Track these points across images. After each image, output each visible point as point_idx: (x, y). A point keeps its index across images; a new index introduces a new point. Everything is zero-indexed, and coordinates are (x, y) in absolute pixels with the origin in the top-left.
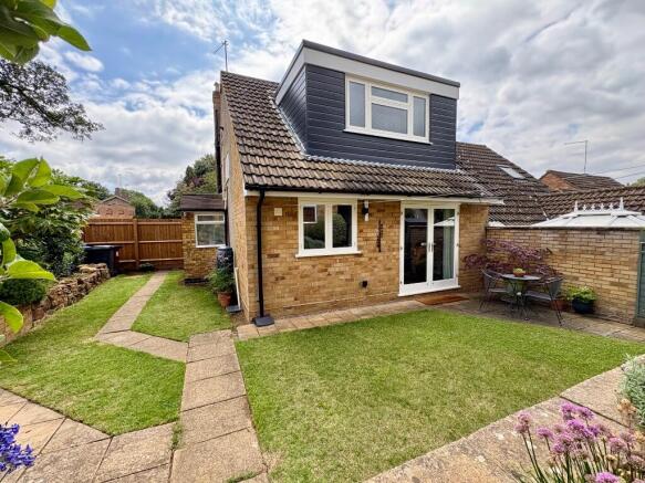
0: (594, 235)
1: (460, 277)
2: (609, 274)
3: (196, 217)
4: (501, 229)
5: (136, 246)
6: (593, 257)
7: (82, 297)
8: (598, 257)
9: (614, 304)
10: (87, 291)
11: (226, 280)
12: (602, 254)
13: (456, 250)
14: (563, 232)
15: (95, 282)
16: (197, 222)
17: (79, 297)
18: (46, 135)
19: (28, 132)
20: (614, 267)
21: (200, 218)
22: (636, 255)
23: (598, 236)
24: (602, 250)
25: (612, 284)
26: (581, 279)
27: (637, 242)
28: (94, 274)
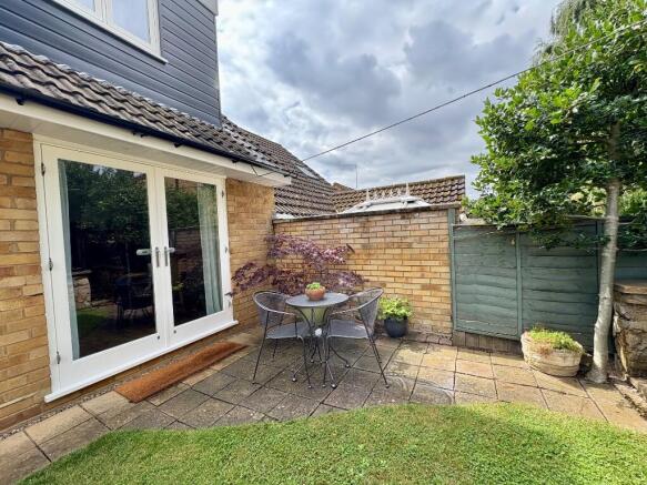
0: (398, 221)
1: (236, 307)
2: (419, 275)
4: (291, 222)
6: (398, 251)
8: (405, 251)
9: (427, 316)
12: (409, 246)
13: (225, 258)
14: (363, 219)
20: (424, 263)
22: (445, 245)
23: (403, 222)
24: (408, 240)
25: (424, 287)
26: (388, 285)
27: (444, 226)
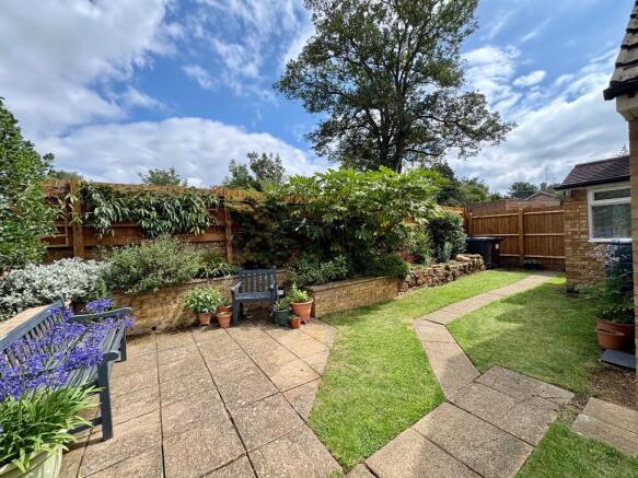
3: (590, 196)
5: (521, 238)
7: (447, 282)
10: (454, 277)
11: (616, 299)
15: (465, 271)
16: (591, 201)
17: (444, 281)
18: (474, 150)
19: (463, 152)
21: (597, 196)
28: (466, 264)
